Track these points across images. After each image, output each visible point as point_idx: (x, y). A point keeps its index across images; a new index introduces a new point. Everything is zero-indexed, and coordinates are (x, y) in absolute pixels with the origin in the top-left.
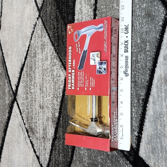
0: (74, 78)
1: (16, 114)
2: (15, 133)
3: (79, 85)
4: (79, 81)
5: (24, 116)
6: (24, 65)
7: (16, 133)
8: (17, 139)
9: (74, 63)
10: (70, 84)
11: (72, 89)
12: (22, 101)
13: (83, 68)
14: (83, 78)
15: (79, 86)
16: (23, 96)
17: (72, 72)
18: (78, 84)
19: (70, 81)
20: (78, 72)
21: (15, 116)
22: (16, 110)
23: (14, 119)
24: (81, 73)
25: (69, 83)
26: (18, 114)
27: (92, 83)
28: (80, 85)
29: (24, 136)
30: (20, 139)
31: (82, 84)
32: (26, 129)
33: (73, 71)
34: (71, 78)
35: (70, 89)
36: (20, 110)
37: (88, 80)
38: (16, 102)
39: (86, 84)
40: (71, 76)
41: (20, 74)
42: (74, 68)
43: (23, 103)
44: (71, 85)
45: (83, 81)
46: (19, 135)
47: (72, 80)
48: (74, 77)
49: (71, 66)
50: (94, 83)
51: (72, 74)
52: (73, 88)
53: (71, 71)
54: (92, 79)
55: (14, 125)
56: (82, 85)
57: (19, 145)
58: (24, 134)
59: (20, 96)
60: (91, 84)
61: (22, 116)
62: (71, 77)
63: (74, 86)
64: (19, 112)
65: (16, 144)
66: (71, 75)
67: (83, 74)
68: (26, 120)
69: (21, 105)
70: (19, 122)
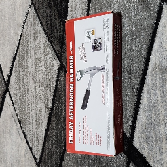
1: (9, 105)
2: (7, 124)
5: (16, 107)
6: (16, 54)
7: (9, 125)
8: (9, 130)
12: (14, 92)
16: (15, 87)
21: (7, 107)
22: (8, 101)
23: (6, 109)
26: (10, 105)
29: (16, 127)
30: (12, 130)
32: (18, 120)
36: (12, 101)
38: (8, 93)
41: (12, 64)
43: (16, 94)
46: (11, 126)
55: (6, 117)
57: (12, 137)
58: (17, 125)
59: (12, 86)
61: (14, 107)
64: (11, 103)
65: (9, 136)
68: (18, 111)
69: (13, 96)
70: (12, 113)
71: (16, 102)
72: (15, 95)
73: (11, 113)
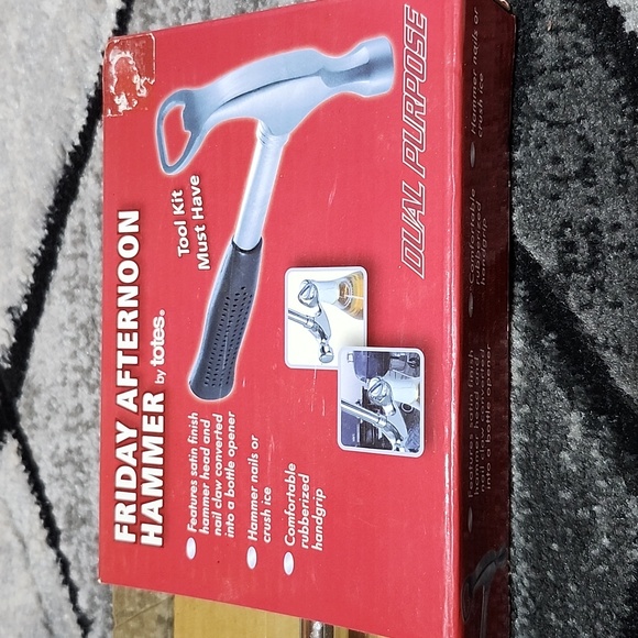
0: (160, 461)
3: (200, 518)
4: (200, 489)
6: (80, 157)
9: (158, 342)
10: (127, 503)
11: (144, 540)
12: (65, 442)
13: (228, 383)
14: (231, 465)
15: (199, 526)
16: (71, 404)
17: (146, 408)
18: (194, 513)
19: (126, 477)
20: (193, 416)
22: (14, 506)
24: (212, 428)
25: (120, 495)
27: (299, 516)
28: (206, 522)
31: (224, 511)
33: (153, 403)
34: (137, 455)
35: (132, 538)
37: (268, 491)
38: (12, 444)
39: (254, 516)
40: (137, 440)
41: (49, 227)
42: (160, 379)
43: (73, 459)
44: (132, 508)
45: (230, 494)
47: (146, 473)
48: (160, 451)
49: (133, 360)
50: (318, 518)
51: (146, 427)
52: (152, 536)
53: (138, 401)
54: (299, 483)
56: (218, 524)
59: (45, 396)
60: (291, 522)
61: (59, 554)
62: (133, 447)
63: (159, 519)
64: (38, 523)
66: (133, 433)
67: (231, 437)
68: (92, 595)
69: (56, 471)
70: (39, 598)
71: (75, 521)
72: (68, 470)
73: (32, 600)
